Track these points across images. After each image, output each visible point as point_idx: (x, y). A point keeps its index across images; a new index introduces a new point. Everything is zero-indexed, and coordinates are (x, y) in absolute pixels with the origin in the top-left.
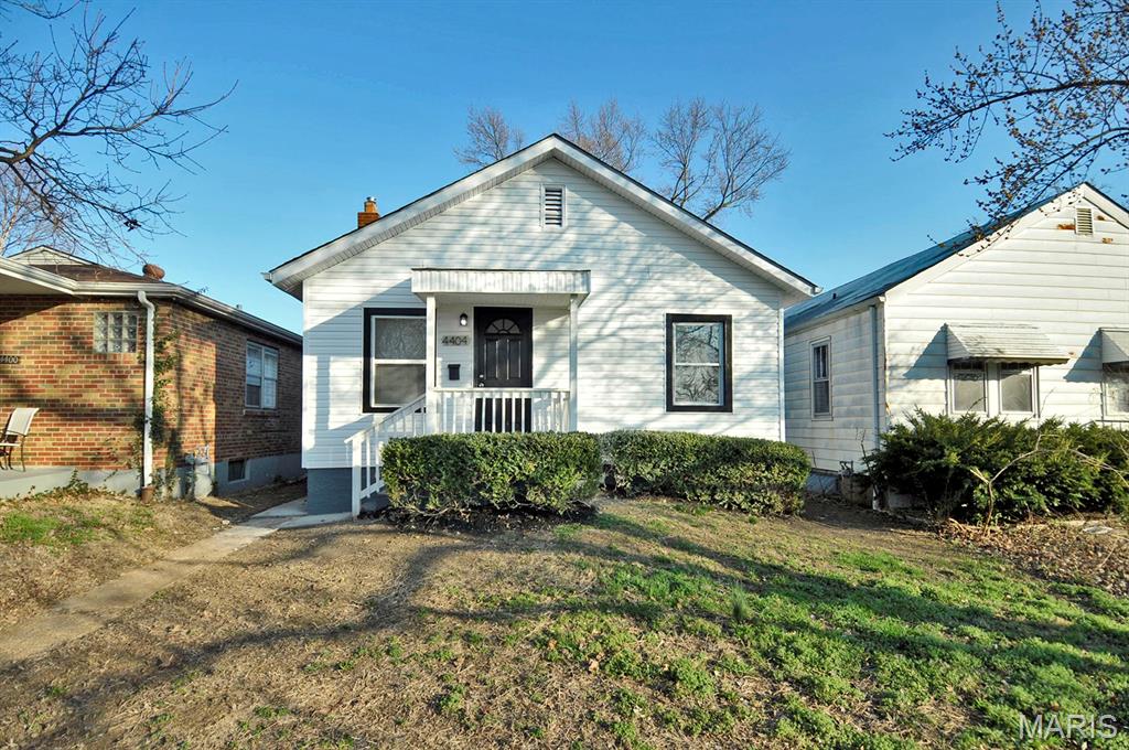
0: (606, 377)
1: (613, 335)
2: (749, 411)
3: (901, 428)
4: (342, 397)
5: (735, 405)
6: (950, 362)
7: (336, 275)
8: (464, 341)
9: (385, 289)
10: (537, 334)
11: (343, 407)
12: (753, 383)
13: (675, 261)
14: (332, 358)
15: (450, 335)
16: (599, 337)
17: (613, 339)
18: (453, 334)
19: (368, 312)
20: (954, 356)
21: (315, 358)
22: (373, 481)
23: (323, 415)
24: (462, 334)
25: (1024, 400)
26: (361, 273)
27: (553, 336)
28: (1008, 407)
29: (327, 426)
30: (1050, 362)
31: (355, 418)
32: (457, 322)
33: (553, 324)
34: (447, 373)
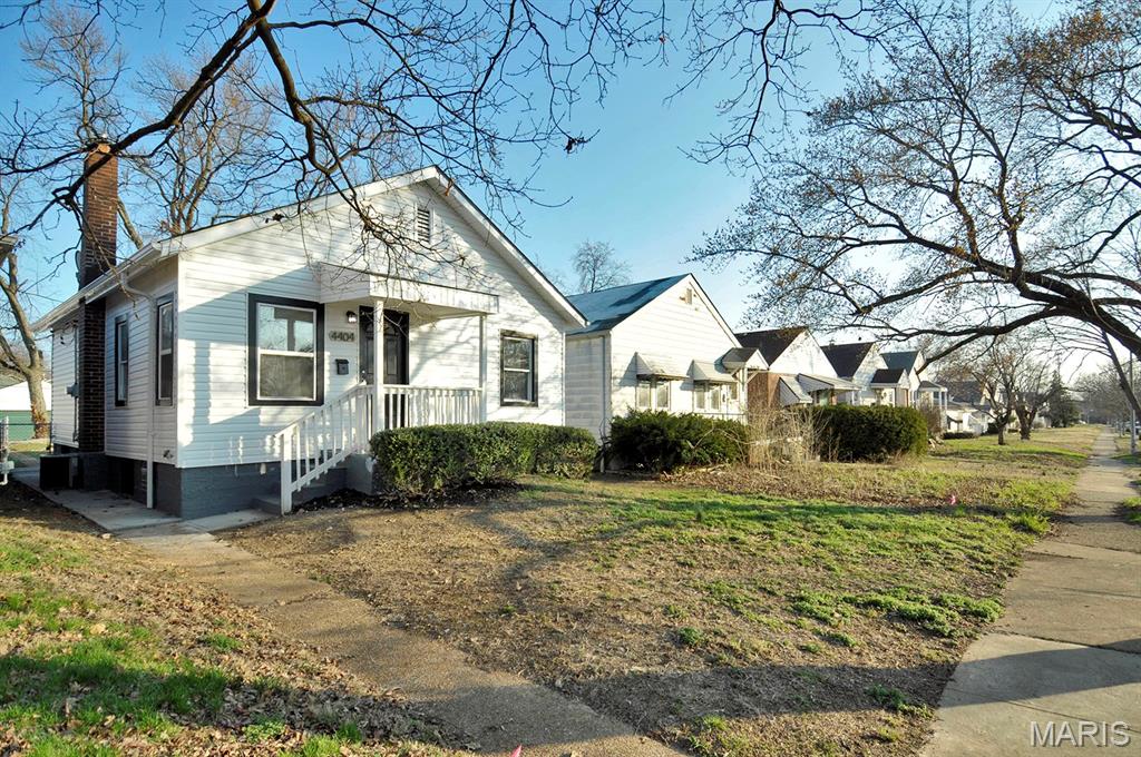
0: (463, 377)
1: (467, 342)
2: (547, 406)
3: (618, 417)
4: (225, 388)
5: (540, 401)
6: (638, 376)
7: (218, 253)
8: (351, 337)
9: (274, 277)
10: (412, 336)
11: (227, 398)
12: (549, 385)
13: (506, 288)
14: (213, 345)
15: (339, 330)
16: (458, 343)
17: (466, 345)
18: (341, 330)
19: (255, 300)
20: (641, 372)
21: (192, 344)
22: (303, 473)
23: (202, 406)
24: (349, 331)
25: (665, 401)
26: (249, 255)
27: (425, 338)
28: (659, 406)
29: (208, 420)
30: (677, 379)
31: (241, 411)
32: (343, 318)
33: (425, 328)
34: (335, 367)
